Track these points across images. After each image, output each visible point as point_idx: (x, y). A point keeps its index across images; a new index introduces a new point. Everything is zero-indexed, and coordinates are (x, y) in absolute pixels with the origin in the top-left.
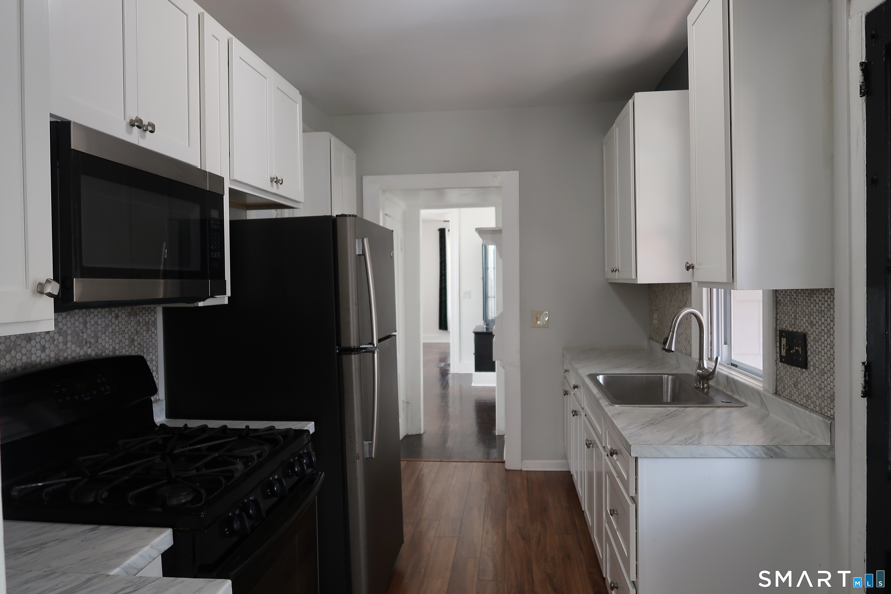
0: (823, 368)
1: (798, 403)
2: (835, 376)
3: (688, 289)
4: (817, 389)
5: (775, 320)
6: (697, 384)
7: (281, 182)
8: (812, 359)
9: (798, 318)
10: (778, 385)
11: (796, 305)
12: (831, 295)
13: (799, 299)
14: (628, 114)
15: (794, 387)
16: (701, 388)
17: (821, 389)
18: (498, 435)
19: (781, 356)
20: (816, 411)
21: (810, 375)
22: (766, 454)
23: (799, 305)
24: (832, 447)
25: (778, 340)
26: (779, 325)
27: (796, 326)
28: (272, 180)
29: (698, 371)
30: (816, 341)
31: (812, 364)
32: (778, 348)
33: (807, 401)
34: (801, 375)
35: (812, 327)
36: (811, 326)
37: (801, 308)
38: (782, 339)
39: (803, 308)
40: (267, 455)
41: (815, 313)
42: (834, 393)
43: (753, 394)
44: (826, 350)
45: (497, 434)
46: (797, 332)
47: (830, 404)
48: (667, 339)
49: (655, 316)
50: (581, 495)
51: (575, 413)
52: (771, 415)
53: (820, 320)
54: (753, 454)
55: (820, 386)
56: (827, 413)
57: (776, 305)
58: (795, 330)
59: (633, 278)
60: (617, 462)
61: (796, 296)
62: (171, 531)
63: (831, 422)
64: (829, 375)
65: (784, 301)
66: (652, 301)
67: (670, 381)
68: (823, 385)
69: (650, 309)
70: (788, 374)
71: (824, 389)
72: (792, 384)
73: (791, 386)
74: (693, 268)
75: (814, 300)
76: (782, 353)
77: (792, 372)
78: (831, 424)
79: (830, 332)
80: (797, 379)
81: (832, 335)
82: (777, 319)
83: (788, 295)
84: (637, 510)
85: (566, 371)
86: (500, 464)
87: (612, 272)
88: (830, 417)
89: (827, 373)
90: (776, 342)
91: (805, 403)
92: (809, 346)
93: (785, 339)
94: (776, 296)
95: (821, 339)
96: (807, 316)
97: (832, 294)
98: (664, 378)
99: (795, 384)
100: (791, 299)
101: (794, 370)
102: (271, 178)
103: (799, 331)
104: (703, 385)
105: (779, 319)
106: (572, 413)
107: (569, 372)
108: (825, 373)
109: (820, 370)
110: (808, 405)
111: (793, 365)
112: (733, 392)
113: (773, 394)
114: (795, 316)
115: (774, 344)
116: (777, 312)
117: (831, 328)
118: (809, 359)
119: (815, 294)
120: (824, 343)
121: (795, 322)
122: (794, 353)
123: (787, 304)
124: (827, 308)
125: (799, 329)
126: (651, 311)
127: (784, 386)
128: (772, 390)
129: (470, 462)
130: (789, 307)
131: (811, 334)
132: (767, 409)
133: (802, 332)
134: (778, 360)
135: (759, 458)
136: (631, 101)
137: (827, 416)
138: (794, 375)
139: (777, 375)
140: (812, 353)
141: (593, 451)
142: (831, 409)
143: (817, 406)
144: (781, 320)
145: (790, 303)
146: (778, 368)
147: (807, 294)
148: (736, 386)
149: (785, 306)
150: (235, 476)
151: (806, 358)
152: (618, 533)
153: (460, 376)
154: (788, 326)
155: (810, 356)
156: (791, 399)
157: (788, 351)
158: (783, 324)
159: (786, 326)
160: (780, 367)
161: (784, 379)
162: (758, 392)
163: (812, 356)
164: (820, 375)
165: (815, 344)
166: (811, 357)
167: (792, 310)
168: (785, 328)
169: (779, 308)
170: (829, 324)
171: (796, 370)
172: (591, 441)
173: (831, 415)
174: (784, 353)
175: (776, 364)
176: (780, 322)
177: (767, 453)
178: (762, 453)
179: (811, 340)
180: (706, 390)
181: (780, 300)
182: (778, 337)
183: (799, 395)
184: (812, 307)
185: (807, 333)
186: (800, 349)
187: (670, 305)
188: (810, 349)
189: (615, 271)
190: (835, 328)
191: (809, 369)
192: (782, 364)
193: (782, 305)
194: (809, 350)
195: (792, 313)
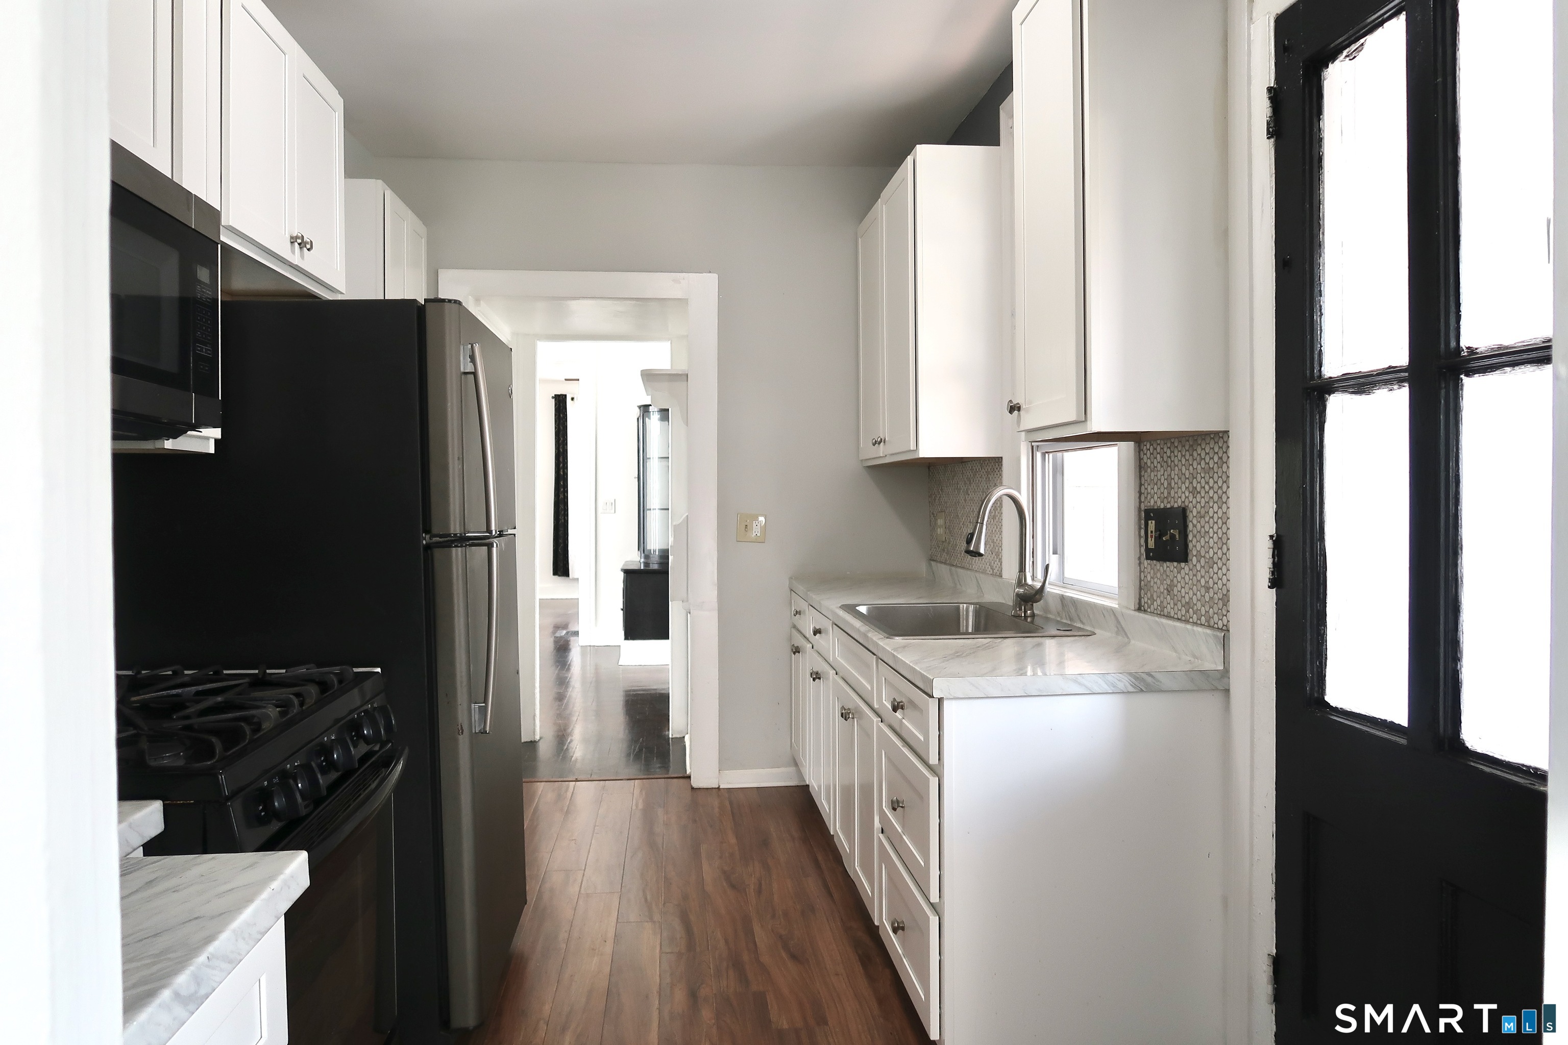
0: (1211, 556)
1: (1173, 618)
2: (1229, 566)
3: (997, 468)
4: (1203, 590)
5: (1138, 495)
6: (1016, 611)
7: (308, 246)
8: (1195, 545)
9: (1173, 487)
10: (1142, 596)
11: (1170, 466)
12: (1224, 442)
13: (1175, 456)
14: (904, 180)
15: (1168, 595)
16: (1022, 617)
17: (1207, 589)
18: (672, 738)
19: (1148, 550)
20: (1201, 624)
21: (1192, 570)
22: (1134, 686)
23: (1175, 465)
24: (1225, 673)
25: (1143, 526)
26: (1143, 502)
27: (1170, 498)
28: (293, 240)
29: (1017, 590)
30: (1201, 517)
31: (1195, 553)
32: (1142, 539)
33: (1187, 611)
34: (1178, 573)
35: (1195, 496)
36: (1193, 495)
37: (1179, 470)
38: (1150, 522)
39: (1181, 470)
40: (313, 701)
41: (1200, 474)
42: (1228, 591)
43: (1104, 615)
44: (1216, 527)
45: (670, 736)
46: (1172, 508)
47: (1221, 610)
48: (972, 535)
49: (940, 522)
50: (828, 811)
51: (816, 676)
52: (1133, 642)
53: (1207, 483)
54: (1114, 687)
55: (1207, 585)
56: (1217, 624)
57: (1140, 472)
58: (1169, 506)
59: (912, 449)
60: (903, 720)
61: (1171, 452)
62: (161, 805)
63: (1224, 634)
64: (1220, 564)
65: (1152, 463)
66: (935, 497)
67: (971, 614)
68: (1211, 581)
69: (930, 511)
70: (1159, 575)
71: (1212, 588)
72: (1164, 589)
73: (1163, 593)
74: (1019, 409)
75: (1198, 454)
76: (1149, 545)
77: (1165, 571)
78: (1224, 637)
79: (1223, 500)
80: (1172, 581)
81: (1226, 503)
82: (1140, 493)
83: (1158, 453)
84: (941, 786)
85: (798, 613)
86: (681, 781)
87: (874, 445)
88: (1221, 629)
89: (1217, 563)
90: (1140, 528)
91: (1184, 616)
92: (1190, 526)
93: (1154, 522)
94: (1140, 458)
95: (1208, 512)
96: (1187, 481)
97: (1225, 440)
98: (961, 608)
99: (1169, 590)
100: (1163, 459)
101: (1167, 567)
102: (292, 238)
103: (1176, 506)
104: (1025, 612)
105: (1144, 493)
106: (811, 677)
107: (802, 615)
108: (1214, 563)
109: (1207, 561)
110: (1188, 617)
111: (1165, 560)
112: (1071, 619)
113: (1135, 610)
114: (1169, 484)
115: (1137, 533)
116: (1141, 482)
117: (1223, 493)
118: (1190, 545)
119: (1200, 445)
120: (1212, 517)
121: (1169, 493)
122: (1167, 540)
123: (1156, 467)
124: (1217, 463)
125: (1175, 502)
126: (933, 514)
127: (1152, 596)
128: (1132, 604)
129: (628, 780)
130: (1160, 471)
131: (1194, 507)
132: (1126, 634)
133: (1179, 507)
134: (1142, 556)
135: (1123, 692)
136: (910, 159)
137: (1218, 628)
138: (1167, 576)
139: (1140, 581)
140: (1195, 536)
141: (853, 725)
142: (1223, 615)
143: (1202, 616)
144: (1147, 495)
145: (1161, 465)
146: (1142, 570)
147: (1187, 447)
148: (1076, 610)
149: (1153, 471)
150: (264, 727)
151: (1186, 546)
152: (904, 837)
153: (596, 650)
154: (1159, 503)
155: (1191, 541)
156: (1162, 613)
157: (1158, 539)
158: (1150, 499)
159: (1156, 502)
160: (1145, 568)
161: (1152, 584)
162: (1112, 610)
163: (1194, 540)
164: (1207, 567)
165: (1200, 522)
166: (1193, 542)
167: (1163, 475)
168: (1154, 506)
169: (1144, 476)
170: (1220, 488)
171: (1170, 567)
172: (849, 709)
173: (1223, 625)
174: (1151, 544)
175: (1140, 564)
176: (1146, 498)
177: (1135, 684)
178: (1127, 684)
179: (1194, 517)
180: (1029, 620)
181: (1146, 463)
182: (1143, 522)
183: (1175, 604)
184: (1195, 466)
185: (1188, 506)
186: (1176, 533)
187: (965, 500)
188: (1192, 531)
189: (880, 443)
190: (1231, 492)
191: (1191, 562)
192: (1149, 561)
193: (1149, 470)
194: (1191, 533)
195: (1165, 479)
